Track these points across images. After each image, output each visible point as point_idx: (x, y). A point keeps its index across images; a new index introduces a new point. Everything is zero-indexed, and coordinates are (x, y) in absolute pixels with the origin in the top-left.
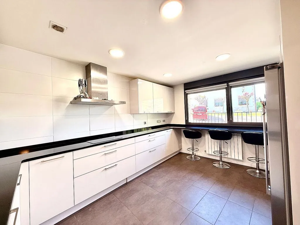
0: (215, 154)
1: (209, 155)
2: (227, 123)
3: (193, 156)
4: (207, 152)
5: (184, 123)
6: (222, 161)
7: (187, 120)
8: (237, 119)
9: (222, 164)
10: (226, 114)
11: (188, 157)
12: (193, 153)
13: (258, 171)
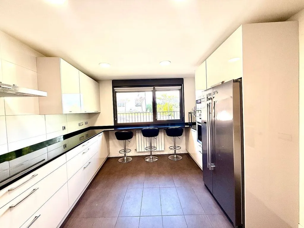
0: (147, 151)
1: (139, 152)
2: (153, 121)
3: (125, 158)
4: (138, 151)
5: (113, 124)
6: (152, 155)
7: (115, 121)
8: (160, 117)
9: (152, 158)
10: (152, 113)
11: (120, 160)
12: (125, 154)
13: (175, 156)
